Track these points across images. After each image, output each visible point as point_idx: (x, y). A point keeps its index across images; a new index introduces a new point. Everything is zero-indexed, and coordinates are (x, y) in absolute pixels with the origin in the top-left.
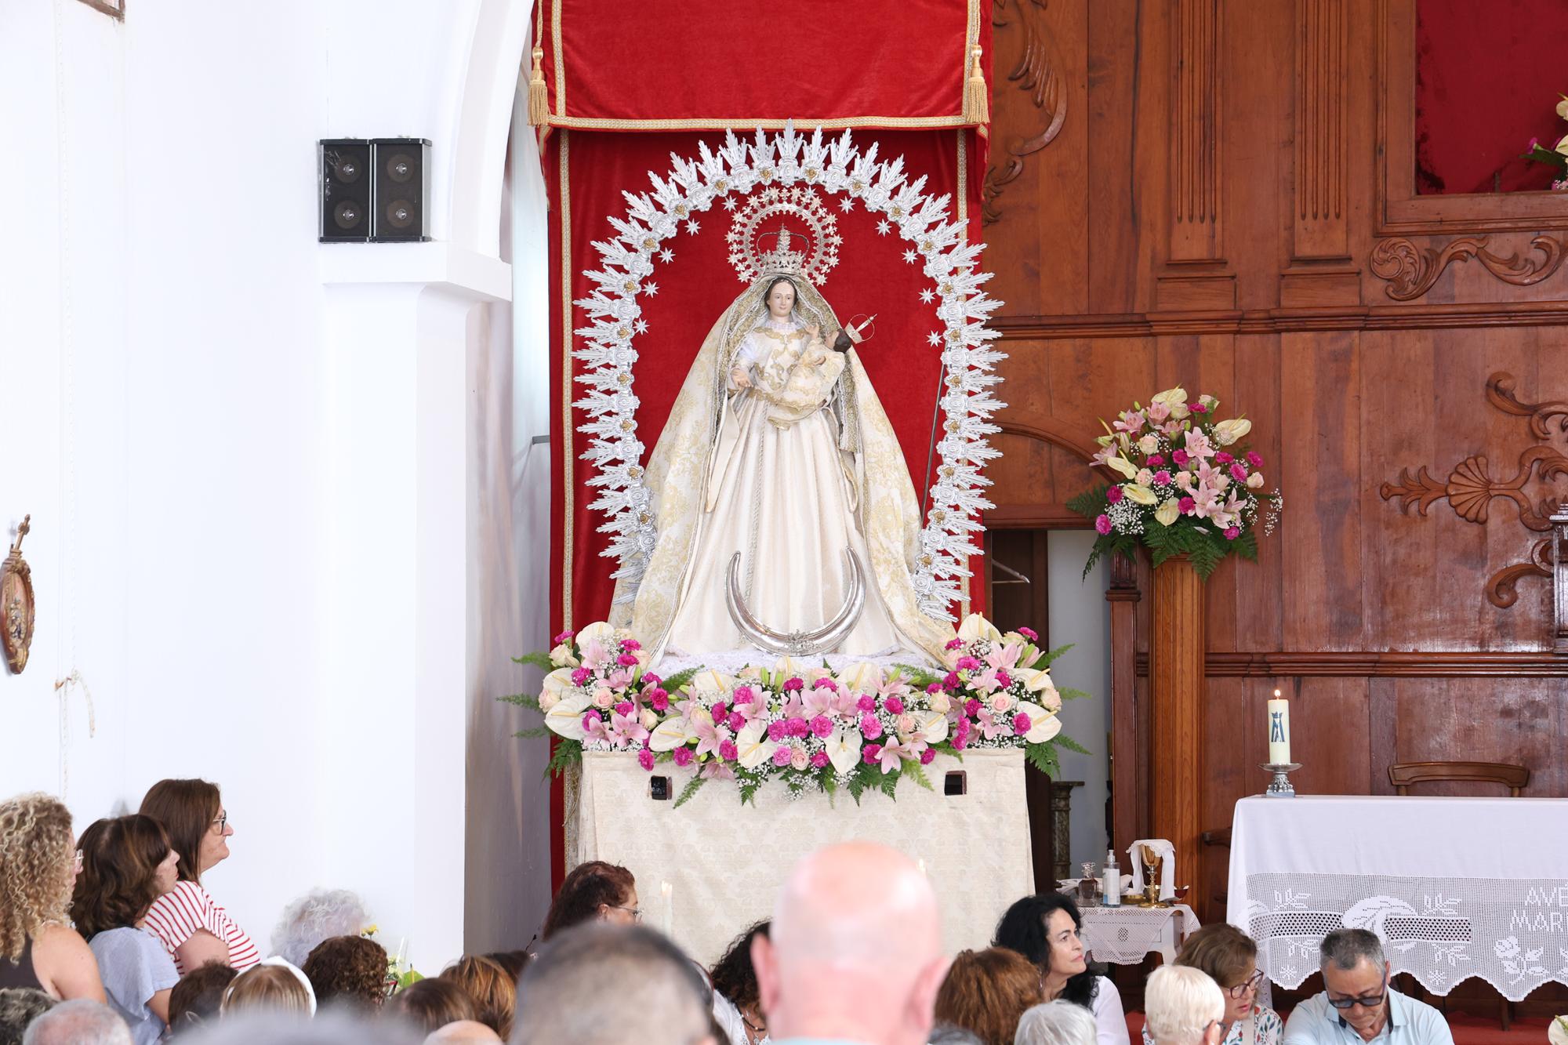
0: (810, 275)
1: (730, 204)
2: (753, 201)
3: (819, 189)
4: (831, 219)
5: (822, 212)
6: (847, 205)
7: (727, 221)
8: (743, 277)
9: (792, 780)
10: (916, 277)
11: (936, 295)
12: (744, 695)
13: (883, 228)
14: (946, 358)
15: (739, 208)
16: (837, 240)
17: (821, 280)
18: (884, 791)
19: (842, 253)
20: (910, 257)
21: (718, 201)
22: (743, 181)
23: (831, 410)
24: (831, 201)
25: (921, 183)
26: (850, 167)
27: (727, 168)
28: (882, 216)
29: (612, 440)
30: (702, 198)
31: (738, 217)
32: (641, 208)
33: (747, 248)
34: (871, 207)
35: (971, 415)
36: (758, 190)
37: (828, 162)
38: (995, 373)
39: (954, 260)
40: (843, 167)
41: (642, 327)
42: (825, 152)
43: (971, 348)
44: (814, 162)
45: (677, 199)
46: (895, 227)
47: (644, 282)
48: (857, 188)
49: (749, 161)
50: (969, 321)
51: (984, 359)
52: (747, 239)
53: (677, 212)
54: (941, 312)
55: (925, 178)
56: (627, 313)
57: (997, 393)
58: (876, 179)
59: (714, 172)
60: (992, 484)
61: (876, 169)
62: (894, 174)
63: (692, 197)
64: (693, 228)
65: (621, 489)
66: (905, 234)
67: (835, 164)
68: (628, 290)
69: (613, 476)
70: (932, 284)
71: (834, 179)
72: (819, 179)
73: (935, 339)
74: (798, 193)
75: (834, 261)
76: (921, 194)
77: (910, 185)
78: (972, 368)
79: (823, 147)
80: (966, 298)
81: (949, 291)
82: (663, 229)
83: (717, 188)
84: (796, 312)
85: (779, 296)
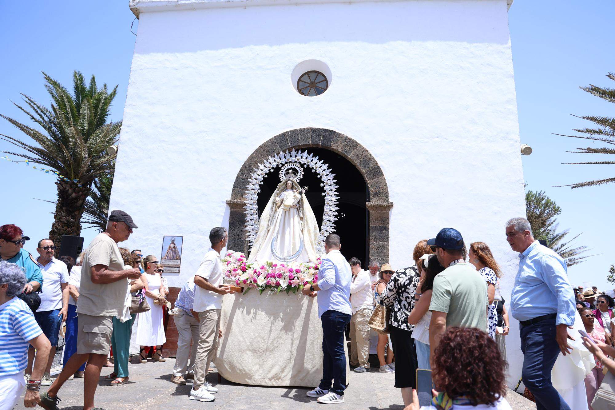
0: (296, 180)
1: (280, 166)
2: (286, 165)
3: (300, 163)
4: (302, 169)
5: (300, 168)
6: (305, 166)
7: (280, 169)
8: (282, 180)
9: (271, 289)
10: (320, 181)
11: (324, 185)
12: (263, 268)
13: (313, 171)
14: (326, 198)
15: (283, 167)
16: (303, 173)
17: (298, 181)
18: (293, 292)
19: (303, 175)
20: (319, 177)
21: (278, 165)
22: (283, 161)
23: (299, 208)
24: (302, 165)
25: (322, 162)
26: (306, 158)
27: (280, 158)
28: (313, 168)
29: (251, 215)
30: (275, 165)
31: (282, 168)
32: (261, 166)
33: (283, 174)
34: (311, 166)
35: (331, 210)
36: (287, 163)
37: (302, 157)
38: (337, 201)
39: (328, 177)
40: (305, 158)
41: (260, 191)
42: (301, 155)
43: (331, 196)
44: (299, 157)
45: (269, 165)
46: (316, 171)
47: (261, 182)
48: (308, 162)
49: (285, 157)
50: (331, 190)
51: (334, 198)
52: (283, 173)
53: (269, 167)
54: (325, 188)
55: (323, 160)
56: (257, 188)
57: (337, 206)
58: (312, 161)
59: (277, 159)
60: (335, 226)
61: (312, 159)
62: (316, 159)
63: (272, 164)
64: (272, 171)
65: (252, 226)
66: (318, 172)
67: (303, 157)
68: (257, 183)
69: (251, 223)
70: (323, 182)
71: (303, 161)
72: (300, 161)
73: (323, 194)
74: (295, 164)
75: (302, 177)
76: (322, 164)
77: (319, 162)
78: (331, 200)
79: (301, 154)
80: (331, 185)
81: (327, 184)
82: (266, 171)
83: (278, 163)
84: (292, 188)
85: (288, 184)
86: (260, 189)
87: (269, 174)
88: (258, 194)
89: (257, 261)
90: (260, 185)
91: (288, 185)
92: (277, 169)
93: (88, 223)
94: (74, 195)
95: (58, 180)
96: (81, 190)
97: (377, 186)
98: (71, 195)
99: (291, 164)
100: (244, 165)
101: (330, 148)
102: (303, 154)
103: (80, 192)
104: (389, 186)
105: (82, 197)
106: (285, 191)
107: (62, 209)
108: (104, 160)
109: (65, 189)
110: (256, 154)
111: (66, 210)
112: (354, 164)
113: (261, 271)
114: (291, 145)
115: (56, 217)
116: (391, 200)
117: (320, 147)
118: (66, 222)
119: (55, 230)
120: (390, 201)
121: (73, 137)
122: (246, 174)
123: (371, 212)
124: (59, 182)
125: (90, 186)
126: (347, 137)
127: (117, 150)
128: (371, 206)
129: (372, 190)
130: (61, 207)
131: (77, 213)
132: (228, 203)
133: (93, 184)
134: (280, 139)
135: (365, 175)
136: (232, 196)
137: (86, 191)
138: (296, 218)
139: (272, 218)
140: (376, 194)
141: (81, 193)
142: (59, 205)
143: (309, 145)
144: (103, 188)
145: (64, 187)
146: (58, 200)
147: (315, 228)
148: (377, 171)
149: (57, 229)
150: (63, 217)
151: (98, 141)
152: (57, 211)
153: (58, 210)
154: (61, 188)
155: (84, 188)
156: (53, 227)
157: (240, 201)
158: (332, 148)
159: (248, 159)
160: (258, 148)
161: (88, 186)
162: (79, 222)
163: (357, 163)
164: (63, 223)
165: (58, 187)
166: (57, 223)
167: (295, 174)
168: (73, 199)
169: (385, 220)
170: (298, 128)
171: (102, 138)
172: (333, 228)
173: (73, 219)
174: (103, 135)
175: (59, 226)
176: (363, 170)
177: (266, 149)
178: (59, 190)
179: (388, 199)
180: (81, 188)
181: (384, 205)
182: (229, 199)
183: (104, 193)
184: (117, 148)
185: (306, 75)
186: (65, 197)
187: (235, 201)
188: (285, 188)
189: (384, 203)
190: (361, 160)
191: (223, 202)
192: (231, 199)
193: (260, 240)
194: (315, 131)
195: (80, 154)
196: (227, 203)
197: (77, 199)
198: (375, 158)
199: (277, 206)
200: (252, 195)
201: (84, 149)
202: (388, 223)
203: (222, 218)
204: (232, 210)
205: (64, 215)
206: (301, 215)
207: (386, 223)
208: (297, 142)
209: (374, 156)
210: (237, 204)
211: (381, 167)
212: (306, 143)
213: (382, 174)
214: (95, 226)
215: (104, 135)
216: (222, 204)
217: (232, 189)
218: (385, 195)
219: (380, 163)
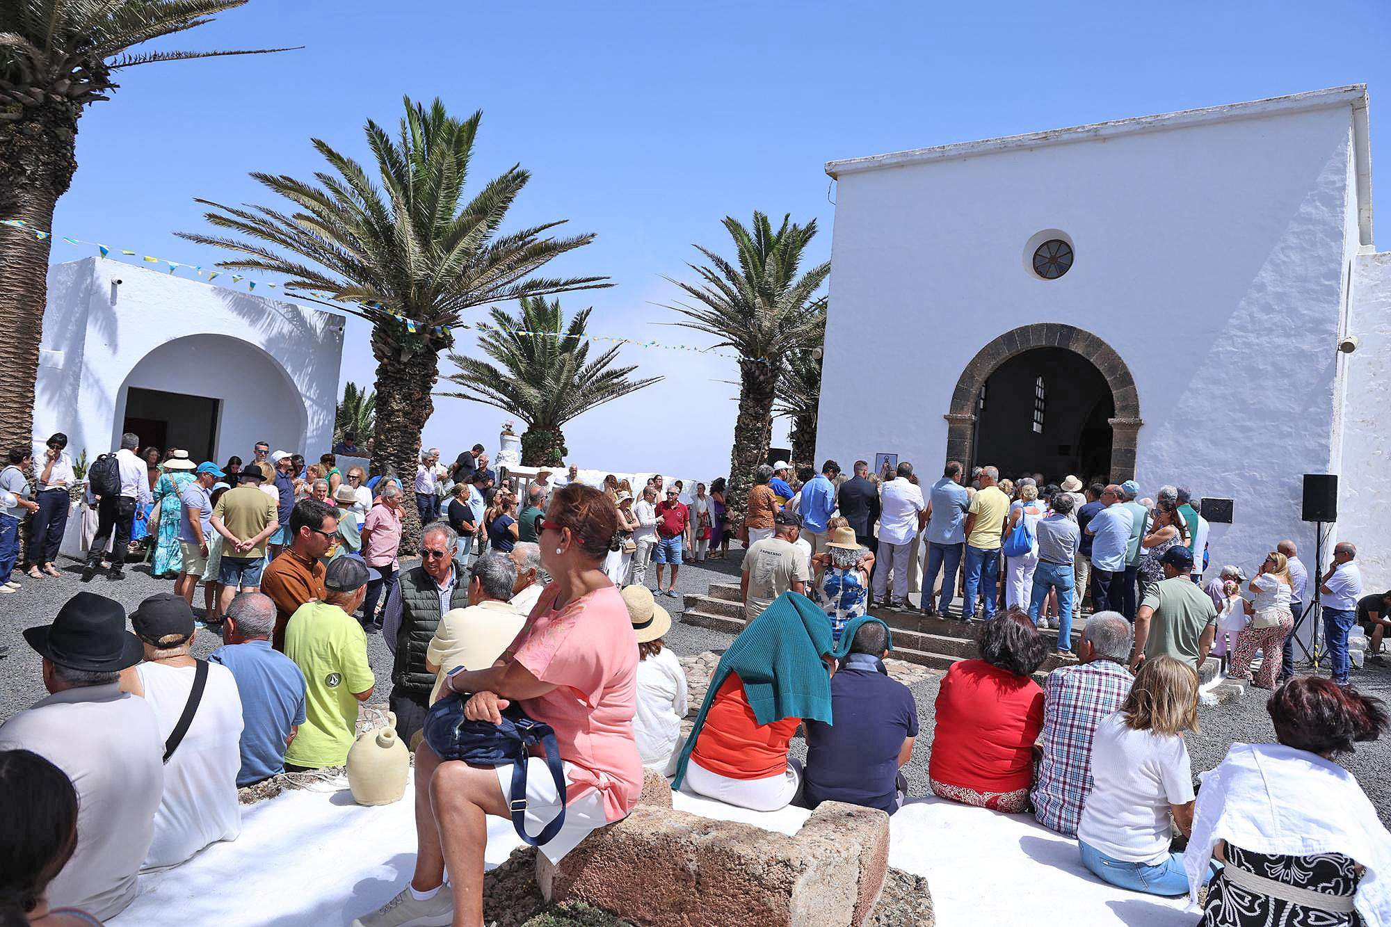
93: (779, 410)
94: (762, 378)
95: (740, 357)
96: (770, 370)
97: (1125, 397)
98: (757, 377)
101: (1068, 349)
104: (1141, 398)
105: (771, 378)
107: (749, 396)
109: (750, 369)
110: (978, 359)
111: (752, 398)
114: (1020, 346)
115: (741, 406)
116: (1141, 416)
118: (753, 414)
119: (742, 425)
122: (967, 383)
123: (1114, 430)
124: (741, 361)
126: (1090, 334)
127: (823, 354)
128: (1115, 424)
129: (1117, 404)
130: (746, 394)
131: (766, 399)
132: (947, 418)
134: (1008, 338)
135: (1110, 384)
136: (951, 408)
140: (1123, 408)
141: (770, 373)
142: (745, 391)
143: (1042, 346)
145: (749, 366)
146: (743, 384)
148: (1126, 379)
149: (744, 423)
150: (751, 408)
152: (742, 400)
153: (743, 397)
154: (745, 368)
155: (774, 366)
156: (738, 421)
157: (959, 415)
158: (1071, 350)
159: (968, 365)
160: (980, 350)
162: (770, 411)
163: (1101, 368)
164: (750, 415)
165: (741, 366)
166: (743, 416)
168: (761, 383)
169: (1132, 440)
170: (1030, 324)
175: (745, 419)
176: (1108, 377)
177: (990, 352)
178: (743, 371)
179: (1138, 416)
180: (770, 366)
181: (1133, 423)
182: (947, 412)
184: (823, 352)
185: (1046, 247)
186: (751, 381)
187: (954, 415)
189: (1132, 420)
190: (1108, 364)
191: (941, 415)
192: (950, 412)
194: (1051, 327)
197: (767, 381)
198: (1126, 363)
202: (1136, 445)
204: (951, 425)
205: (750, 405)
207: (1133, 445)
208: (1028, 343)
209: (1124, 358)
210: (956, 418)
211: (1132, 373)
212: (1039, 344)
213: (1132, 383)
216: (940, 419)
217: (950, 401)
218: (1135, 410)
219: (1132, 368)
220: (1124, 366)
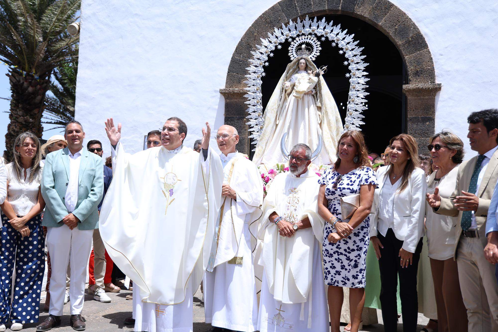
0: (311, 58)
1: (290, 40)
2: (297, 39)
3: (315, 35)
4: (319, 43)
5: (316, 41)
6: (323, 39)
7: (289, 44)
8: (292, 59)
10: (343, 58)
11: (348, 63)
12: (272, 172)
13: (334, 44)
14: (351, 80)
15: (293, 41)
16: (320, 49)
17: (314, 59)
19: (321, 52)
20: (341, 52)
21: (287, 40)
22: (294, 33)
23: (315, 95)
24: (319, 38)
25: (345, 31)
26: (325, 28)
27: (290, 30)
28: (333, 41)
29: (254, 106)
30: (282, 39)
31: (292, 43)
32: (265, 42)
33: (294, 51)
34: (330, 39)
35: (358, 97)
36: (298, 36)
37: (318, 27)
38: (366, 85)
39: (354, 52)
40: (322, 28)
41: (264, 74)
42: (317, 24)
43: (359, 77)
44: (314, 27)
45: (275, 40)
46: (337, 44)
47: (265, 62)
48: (326, 34)
49: (296, 28)
50: (358, 70)
51: (363, 81)
52: (294, 49)
53: (275, 43)
54: (350, 67)
55: (347, 30)
56: (260, 71)
57: (366, 90)
58: (332, 31)
59: (286, 32)
60: (364, 117)
61: (332, 28)
62: (337, 29)
63: (279, 39)
64: (280, 47)
65: (256, 119)
66: (340, 46)
67: (320, 27)
68: (260, 64)
69: (254, 115)
70: (347, 60)
71: (320, 32)
72: (316, 32)
73: (348, 75)
74: (309, 36)
75: (318, 54)
76: (345, 34)
77: (342, 32)
78: (359, 83)
79: (317, 22)
80: (357, 63)
81: (352, 61)
82: (271, 48)
83: (287, 36)
84: (306, 69)
85: (301, 63)
86: (264, 72)
87: (276, 51)
88: (262, 79)
89: (263, 164)
90: (264, 67)
91: (300, 66)
92: (286, 44)
93: (51, 123)
94: (30, 89)
95: (9, 71)
96: (38, 84)
97: (418, 62)
98: (26, 89)
99: (303, 37)
100: (240, 42)
101: (353, 13)
102: (320, 22)
103: (38, 85)
104: (436, 62)
105: (40, 91)
106: (297, 73)
107: (18, 106)
108: (63, 44)
109: (19, 81)
110: (255, 28)
111: (23, 108)
112: (386, 34)
113: (269, 176)
114: (300, 13)
115: (11, 116)
117: (339, 13)
118: (24, 123)
119: (12, 132)
120: (437, 82)
121: (22, 15)
122: (244, 54)
123: (409, 98)
124: (10, 74)
125: (49, 77)
127: (79, 29)
128: (409, 91)
129: (411, 68)
130: (15, 104)
131: (36, 111)
132: (223, 93)
133: (52, 76)
134: (286, 5)
135: (401, 48)
136: (227, 83)
137: (45, 85)
138: (313, 108)
139: (281, 108)
140: (417, 74)
141: (38, 87)
142: (14, 102)
143: (325, 11)
144: (65, 80)
145: (17, 79)
146: (12, 96)
147: (337, 121)
148: (419, 43)
149: (14, 131)
150: (20, 116)
151: (54, 19)
152: (11, 110)
153: (13, 108)
154: (14, 81)
155: (42, 81)
156: (9, 129)
157: (237, 89)
158: (356, 14)
159: (245, 34)
160: (258, 19)
161: (47, 78)
162: (40, 122)
163: (391, 32)
164: (21, 123)
165: (10, 79)
166: (14, 124)
167: (309, 50)
168: (30, 94)
169: (429, 108)
171: (59, 15)
172: (361, 120)
173: (32, 118)
174: (59, 11)
175: (16, 127)
176: (399, 42)
177: (268, 20)
178: (12, 84)
179: (434, 80)
180: (38, 80)
181: (429, 88)
182: (223, 87)
183: (67, 85)
184: (79, 26)
186: (20, 92)
187: (231, 89)
188: (297, 69)
189: (428, 85)
190: (396, 27)
191: (215, 91)
192: (226, 87)
193: (266, 137)
195: (34, 37)
196: (221, 93)
197: (35, 93)
198: (417, 24)
199: (286, 93)
200: (254, 80)
201: (37, 31)
202: (434, 112)
203: (216, 112)
204: (228, 101)
205: (21, 115)
206: (319, 104)
207: (431, 113)
208: (309, 9)
209: (414, 21)
210: (234, 93)
211: (424, 36)
212: (321, 9)
213: (426, 46)
214: (59, 127)
215: (61, 11)
216: (215, 94)
217: (226, 74)
218: (431, 74)
219: (424, 30)
220: (415, 27)
